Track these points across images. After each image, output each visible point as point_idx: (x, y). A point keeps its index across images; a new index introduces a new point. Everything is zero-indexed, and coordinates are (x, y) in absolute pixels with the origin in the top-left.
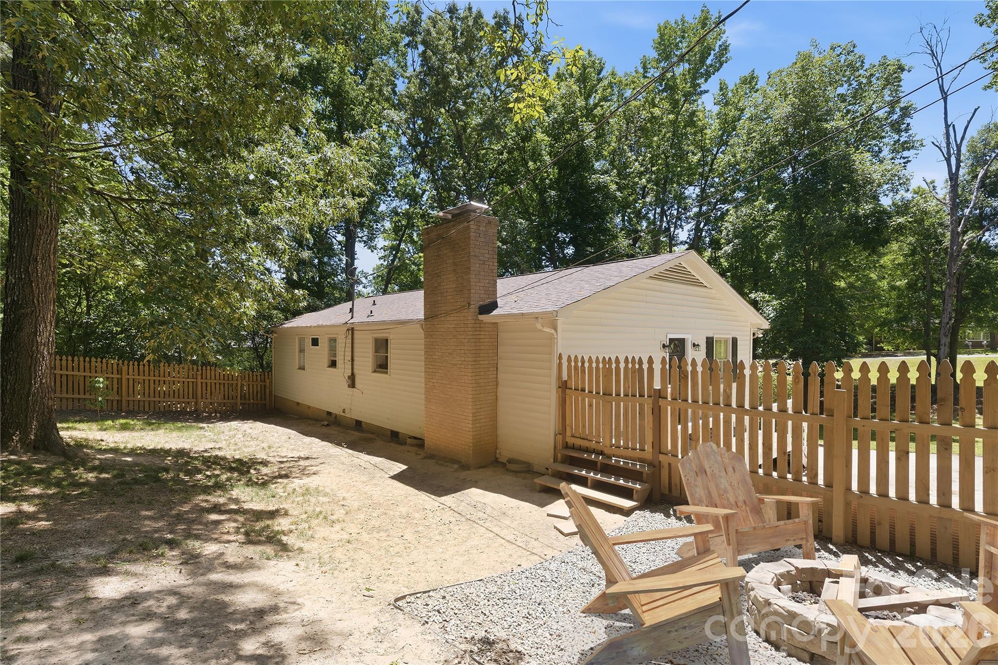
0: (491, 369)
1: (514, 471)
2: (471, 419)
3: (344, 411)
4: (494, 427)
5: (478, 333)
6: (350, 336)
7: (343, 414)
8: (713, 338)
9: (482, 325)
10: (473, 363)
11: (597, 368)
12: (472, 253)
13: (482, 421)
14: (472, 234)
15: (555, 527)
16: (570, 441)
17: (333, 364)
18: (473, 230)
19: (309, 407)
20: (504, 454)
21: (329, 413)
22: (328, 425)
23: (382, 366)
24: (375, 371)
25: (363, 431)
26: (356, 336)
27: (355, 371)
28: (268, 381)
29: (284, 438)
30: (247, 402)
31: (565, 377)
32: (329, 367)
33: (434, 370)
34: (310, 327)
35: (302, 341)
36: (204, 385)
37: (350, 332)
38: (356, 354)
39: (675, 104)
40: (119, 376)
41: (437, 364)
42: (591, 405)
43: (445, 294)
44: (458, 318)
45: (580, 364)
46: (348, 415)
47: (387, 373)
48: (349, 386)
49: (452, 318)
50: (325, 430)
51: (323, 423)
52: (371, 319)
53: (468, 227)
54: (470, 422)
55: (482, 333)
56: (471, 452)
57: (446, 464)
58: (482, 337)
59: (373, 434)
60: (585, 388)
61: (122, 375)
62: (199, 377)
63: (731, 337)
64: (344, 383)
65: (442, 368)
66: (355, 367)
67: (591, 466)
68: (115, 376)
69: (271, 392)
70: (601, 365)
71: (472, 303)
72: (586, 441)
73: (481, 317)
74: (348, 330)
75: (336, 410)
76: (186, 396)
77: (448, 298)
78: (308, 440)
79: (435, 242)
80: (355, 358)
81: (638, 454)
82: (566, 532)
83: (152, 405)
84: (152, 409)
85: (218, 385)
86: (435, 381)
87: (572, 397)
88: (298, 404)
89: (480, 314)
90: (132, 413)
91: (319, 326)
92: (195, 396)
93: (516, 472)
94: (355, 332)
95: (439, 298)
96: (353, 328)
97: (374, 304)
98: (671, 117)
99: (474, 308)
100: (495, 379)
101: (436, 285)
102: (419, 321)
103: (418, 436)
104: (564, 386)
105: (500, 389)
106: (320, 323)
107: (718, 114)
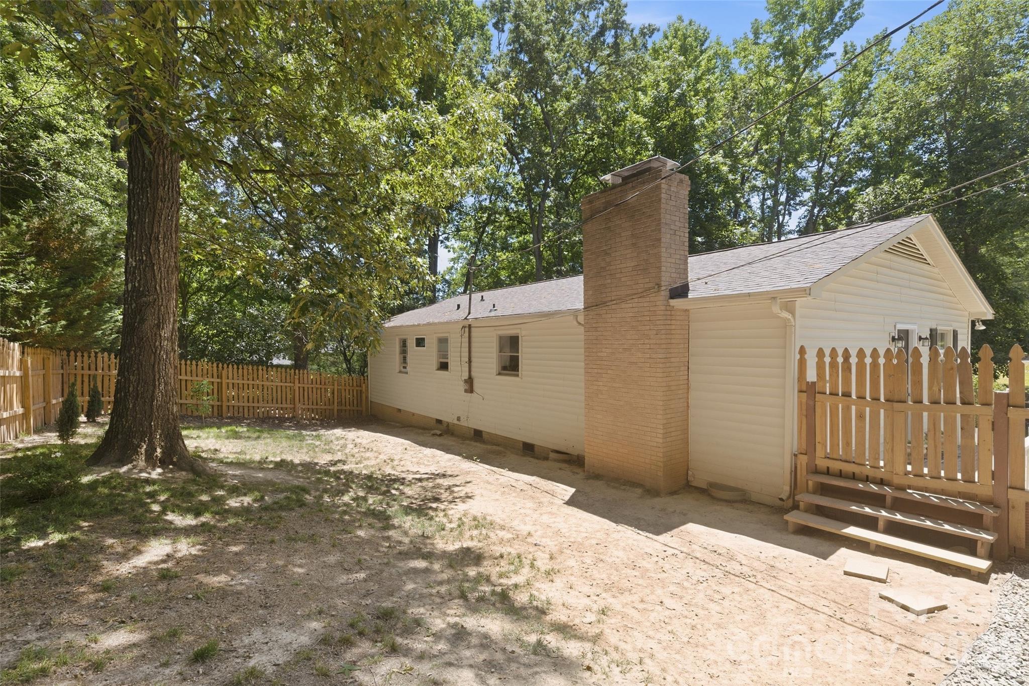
0: (682, 368)
1: (726, 501)
2: (662, 431)
3: (459, 419)
4: (686, 442)
5: (669, 322)
6: (467, 334)
7: (456, 422)
8: (936, 330)
9: (673, 313)
10: (663, 361)
11: (875, 365)
12: (663, 221)
13: (673, 434)
14: (663, 196)
15: (882, 597)
16: (822, 463)
17: (444, 366)
18: (664, 191)
19: (413, 414)
20: (700, 479)
21: (439, 422)
22: (440, 435)
23: (511, 366)
24: (499, 374)
25: (483, 442)
26: (473, 334)
27: (473, 374)
28: (364, 386)
29: (400, 449)
30: (344, 408)
31: (811, 376)
32: (438, 369)
33: (600, 371)
34: (419, 325)
35: (404, 343)
36: (301, 390)
37: (467, 330)
38: (473, 354)
39: (794, 71)
40: (219, 380)
41: (605, 363)
42: (861, 416)
43: (618, 276)
44: (641, 305)
45: (840, 360)
46: (463, 423)
47: (518, 376)
48: (466, 391)
49: (631, 305)
50: (439, 440)
51: (433, 432)
52: (493, 314)
53: (658, 187)
54: (661, 436)
55: (673, 322)
56: (660, 474)
57: (623, 487)
58: (673, 327)
59: (499, 445)
60: (850, 393)
61: (221, 378)
62: (297, 381)
63: (952, 329)
64: (462, 386)
65: (613, 368)
66: (473, 369)
67: (877, 501)
68: (216, 380)
69: (367, 397)
70: (882, 361)
71: (663, 283)
72: (853, 465)
73: (673, 302)
74: (464, 327)
75: (448, 417)
76: (284, 402)
77: (623, 279)
78: (428, 451)
79: (601, 212)
80: (473, 359)
81: (962, 487)
82: (917, 607)
83: (251, 411)
84: (251, 416)
85: (314, 390)
86: (601, 383)
87: (825, 405)
88: (399, 410)
89: (672, 298)
90: (237, 420)
91: (429, 324)
92: (293, 401)
93: (730, 502)
94: (473, 329)
95: (609, 281)
96: (470, 325)
97: (482, 300)
98: (789, 86)
99: (665, 293)
100: (686, 382)
101: (603, 265)
102: (575, 313)
103: (563, 449)
104: (809, 391)
105: (693, 395)
106: (431, 321)
107: (841, 82)
